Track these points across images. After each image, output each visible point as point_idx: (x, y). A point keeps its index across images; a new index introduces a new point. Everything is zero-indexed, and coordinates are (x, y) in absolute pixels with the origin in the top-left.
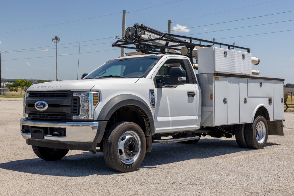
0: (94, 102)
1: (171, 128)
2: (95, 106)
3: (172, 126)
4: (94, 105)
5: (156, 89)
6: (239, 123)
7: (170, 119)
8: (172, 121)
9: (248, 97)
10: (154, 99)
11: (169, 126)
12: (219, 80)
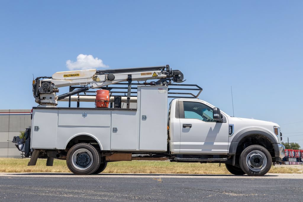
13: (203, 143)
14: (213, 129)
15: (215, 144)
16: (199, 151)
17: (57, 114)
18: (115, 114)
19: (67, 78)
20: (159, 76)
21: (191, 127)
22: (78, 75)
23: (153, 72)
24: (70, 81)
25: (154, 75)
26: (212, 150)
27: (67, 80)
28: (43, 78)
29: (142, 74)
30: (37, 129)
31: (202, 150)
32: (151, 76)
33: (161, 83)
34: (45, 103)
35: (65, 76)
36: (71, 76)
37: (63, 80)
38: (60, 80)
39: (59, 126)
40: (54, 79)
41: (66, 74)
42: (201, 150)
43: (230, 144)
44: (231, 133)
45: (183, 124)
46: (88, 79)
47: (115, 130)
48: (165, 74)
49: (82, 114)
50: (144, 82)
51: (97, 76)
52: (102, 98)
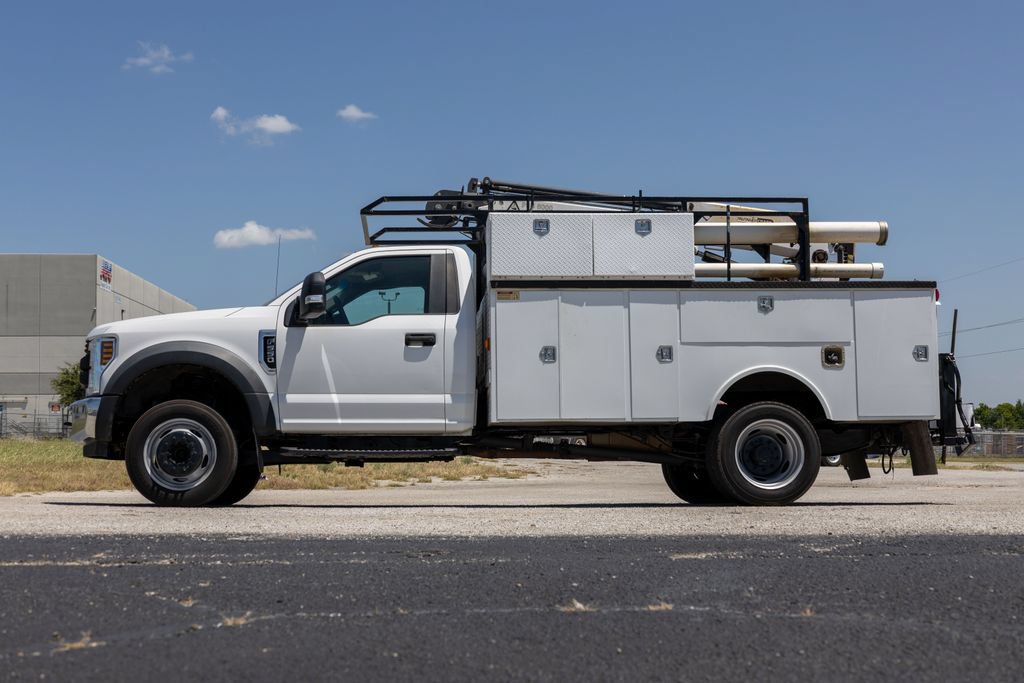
0: (102, 358)
1: (340, 421)
2: (104, 367)
3: (342, 417)
4: (102, 364)
5: (286, 329)
6: (628, 419)
7: (335, 398)
8: (341, 405)
9: (682, 343)
10: (275, 351)
11: (335, 417)
12: (518, 298)
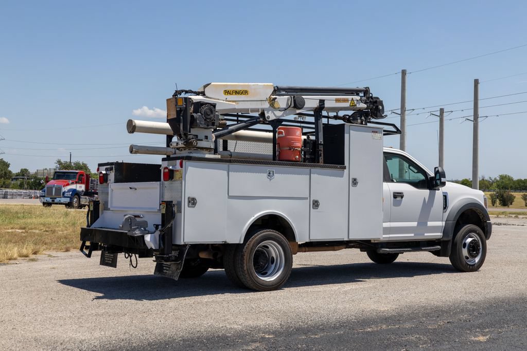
13: (415, 224)
14: (427, 200)
15: (430, 224)
16: (410, 236)
17: (226, 172)
18: (316, 175)
19: (230, 97)
20: (358, 106)
21: (402, 197)
22: (245, 92)
23: (350, 97)
24: (234, 103)
25: (351, 105)
26: (426, 234)
27: (230, 101)
28: (187, 92)
29: (337, 100)
30: (193, 202)
31: (415, 235)
32: (347, 105)
33: (359, 118)
34: (202, 148)
35: (227, 92)
36: (236, 94)
37: (222, 101)
38: (218, 99)
39: (230, 197)
40: (207, 97)
41: (227, 89)
42: (413, 235)
43: (444, 223)
44: (445, 207)
45: (394, 193)
46: (263, 102)
47: (316, 204)
48: (365, 103)
49: (266, 174)
50: (335, 114)
51: (276, 98)
52: (297, 144)
